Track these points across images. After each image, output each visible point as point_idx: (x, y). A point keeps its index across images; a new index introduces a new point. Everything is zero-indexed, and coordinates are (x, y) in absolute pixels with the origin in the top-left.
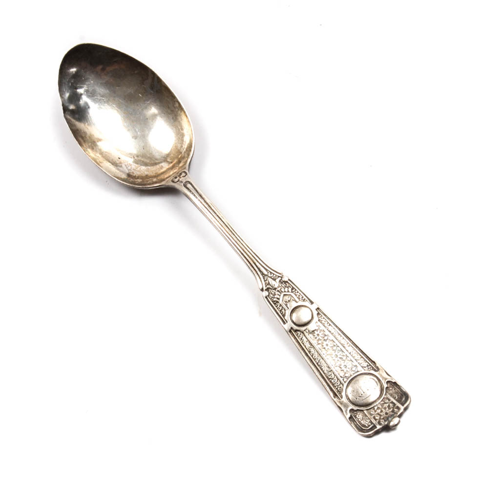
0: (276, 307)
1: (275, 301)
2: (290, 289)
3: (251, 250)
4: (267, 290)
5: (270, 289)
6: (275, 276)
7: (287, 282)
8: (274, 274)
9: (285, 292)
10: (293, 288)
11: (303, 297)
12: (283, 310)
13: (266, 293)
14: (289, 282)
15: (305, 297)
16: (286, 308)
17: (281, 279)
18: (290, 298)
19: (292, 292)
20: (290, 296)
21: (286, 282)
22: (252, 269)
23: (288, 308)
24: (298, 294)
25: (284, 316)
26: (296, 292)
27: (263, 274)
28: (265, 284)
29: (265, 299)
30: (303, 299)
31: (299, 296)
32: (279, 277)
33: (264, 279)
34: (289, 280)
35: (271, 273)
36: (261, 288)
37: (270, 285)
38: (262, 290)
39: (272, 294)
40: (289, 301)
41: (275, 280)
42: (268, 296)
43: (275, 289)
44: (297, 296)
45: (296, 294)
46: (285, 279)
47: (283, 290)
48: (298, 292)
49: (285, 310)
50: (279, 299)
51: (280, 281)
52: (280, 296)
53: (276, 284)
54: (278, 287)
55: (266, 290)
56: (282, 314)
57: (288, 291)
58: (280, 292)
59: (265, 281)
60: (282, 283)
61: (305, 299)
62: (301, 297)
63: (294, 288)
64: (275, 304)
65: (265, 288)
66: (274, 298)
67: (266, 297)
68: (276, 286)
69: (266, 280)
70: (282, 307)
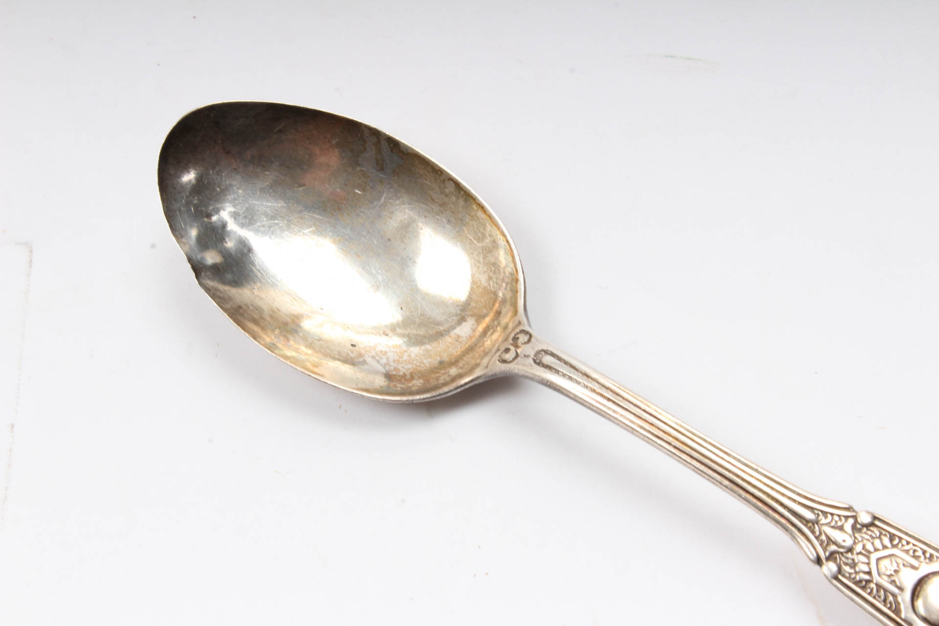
0: (870, 594)
1: (861, 581)
2: (886, 541)
3: (756, 471)
4: (831, 557)
5: (838, 553)
6: (836, 518)
7: (872, 524)
8: (832, 514)
9: (876, 550)
10: (892, 537)
11: (924, 552)
12: (891, 598)
13: (830, 567)
14: (877, 523)
15: (930, 551)
16: (896, 591)
17: (856, 522)
18: (895, 564)
19: (894, 546)
20: (893, 559)
21: (867, 526)
22: (777, 516)
23: (901, 589)
24: (911, 546)
25: (897, 611)
26: (904, 542)
27: (806, 521)
28: (821, 545)
29: (835, 582)
30: (928, 555)
31: (915, 551)
32: (847, 517)
33: (813, 532)
34: (875, 518)
35: (825, 514)
36: (813, 556)
37: (835, 543)
38: (819, 561)
39: (846, 564)
40: (896, 571)
41: (841, 528)
42: (840, 570)
43: (850, 550)
44: (911, 552)
45: (907, 547)
46: (865, 519)
47: (869, 547)
48: (908, 543)
49: (894, 596)
50: (869, 573)
51: (854, 527)
52: (868, 564)
53: (844, 538)
54: (855, 543)
55: (828, 559)
56: (890, 608)
57: (885, 547)
58: (867, 554)
59: (817, 538)
60: (860, 530)
61: (931, 556)
62: (919, 553)
63: (894, 535)
64: (864, 588)
65: (823, 556)
66: (856, 573)
67: (836, 578)
68: (849, 542)
69: (820, 534)
70: (885, 591)
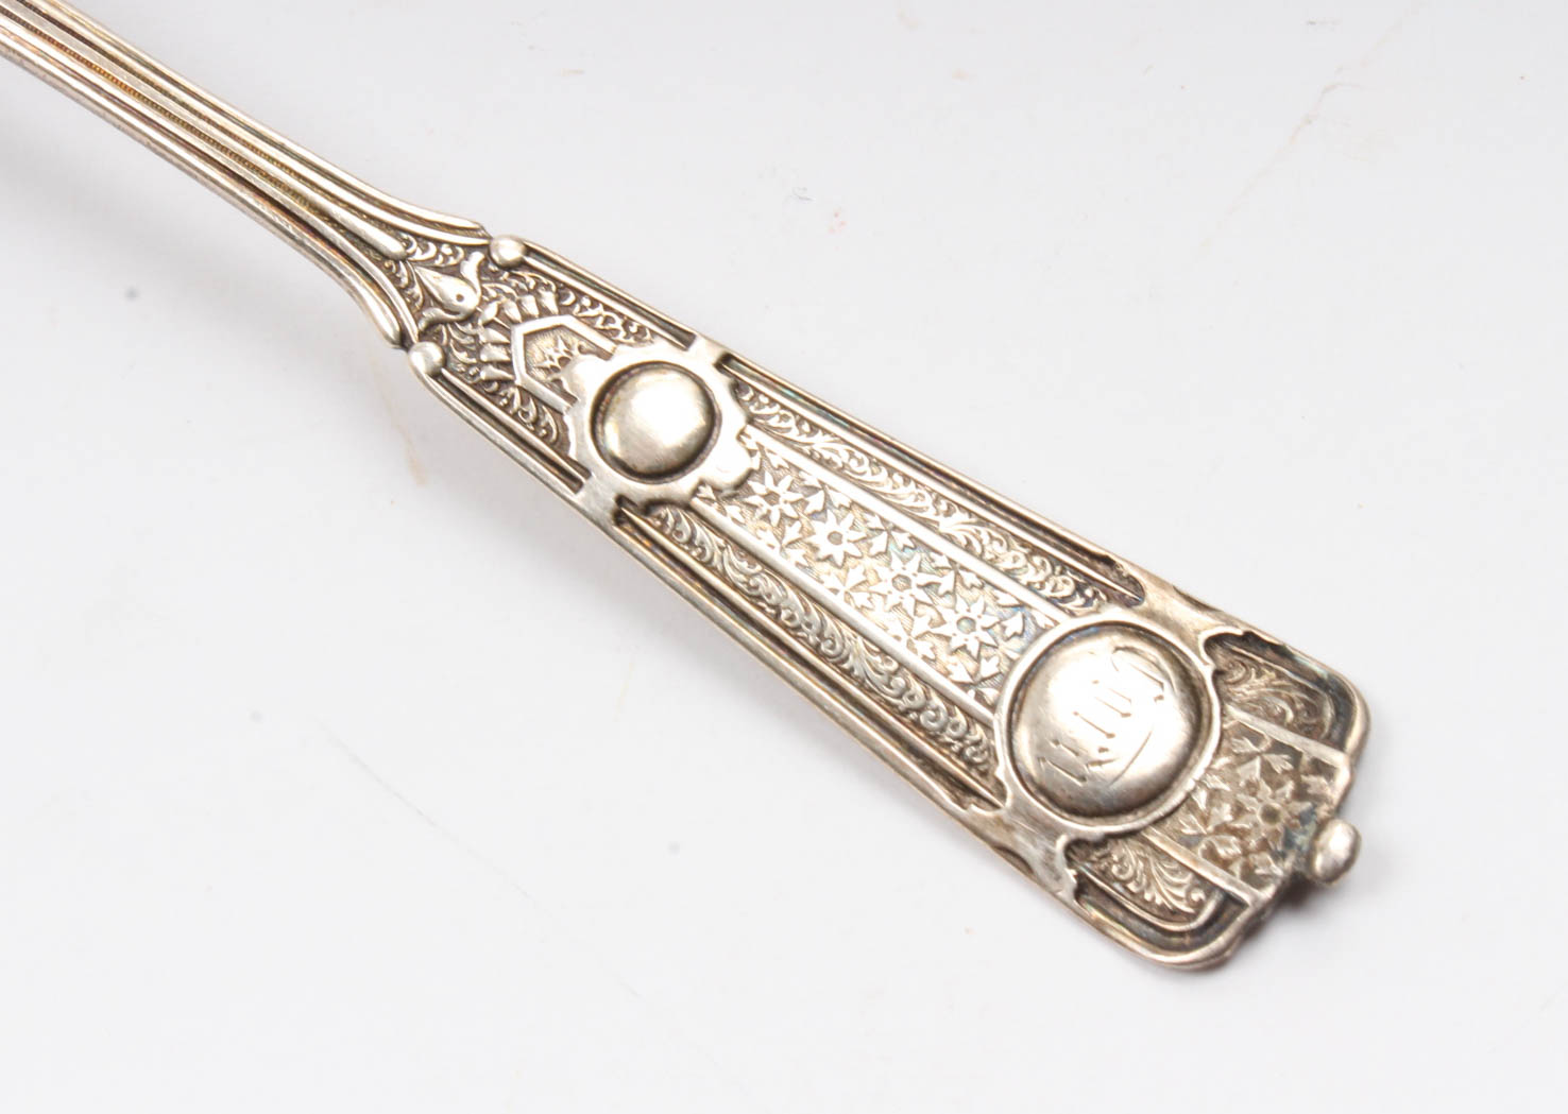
0: (504, 409)
1: (489, 382)
2: (549, 299)
3: (281, 148)
4: (430, 332)
5: (445, 322)
6: (446, 250)
7: (522, 264)
8: (438, 243)
9: (527, 318)
10: (561, 291)
11: (627, 323)
12: (549, 418)
13: (427, 355)
14: (531, 261)
15: (639, 320)
16: (562, 404)
17: (488, 259)
18: (562, 347)
19: (564, 310)
20: (561, 334)
21: (511, 268)
22: (319, 245)
23: (571, 399)
24: (600, 309)
25: (561, 444)
26: (586, 302)
27: (381, 256)
28: (409, 306)
29: (433, 383)
30: (633, 329)
31: (607, 320)
32: (470, 249)
33: (395, 280)
34: (529, 251)
35: (423, 240)
36: (391, 330)
37: (439, 304)
38: (403, 341)
39: (461, 348)
40: (564, 361)
41: (454, 272)
42: (445, 362)
43: (471, 317)
44: (599, 323)
45: (591, 313)
46: (509, 252)
47: (513, 312)
48: (595, 303)
49: (557, 413)
50: (507, 365)
51: (482, 270)
52: (507, 345)
53: (462, 292)
54: (482, 303)
55: (423, 336)
56: (544, 439)
57: (544, 312)
58: (504, 324)
59: (401, 291)
60: (495, 277)
61: (641, 329)
62: (618, 324)
63: (567, 286)
64: (493, 396)
65: (413, 330)
66: (481, 364)
67: (436, 375)
68: (471, 302)
69: (411, 283)
70: (539, 401)
